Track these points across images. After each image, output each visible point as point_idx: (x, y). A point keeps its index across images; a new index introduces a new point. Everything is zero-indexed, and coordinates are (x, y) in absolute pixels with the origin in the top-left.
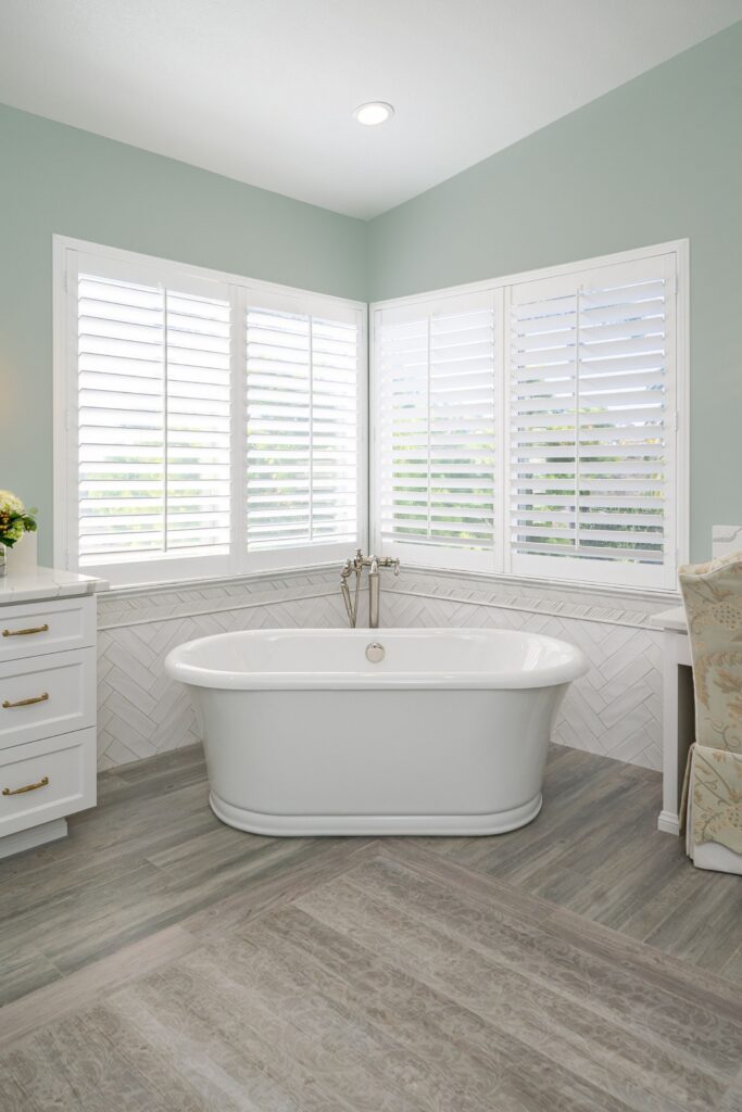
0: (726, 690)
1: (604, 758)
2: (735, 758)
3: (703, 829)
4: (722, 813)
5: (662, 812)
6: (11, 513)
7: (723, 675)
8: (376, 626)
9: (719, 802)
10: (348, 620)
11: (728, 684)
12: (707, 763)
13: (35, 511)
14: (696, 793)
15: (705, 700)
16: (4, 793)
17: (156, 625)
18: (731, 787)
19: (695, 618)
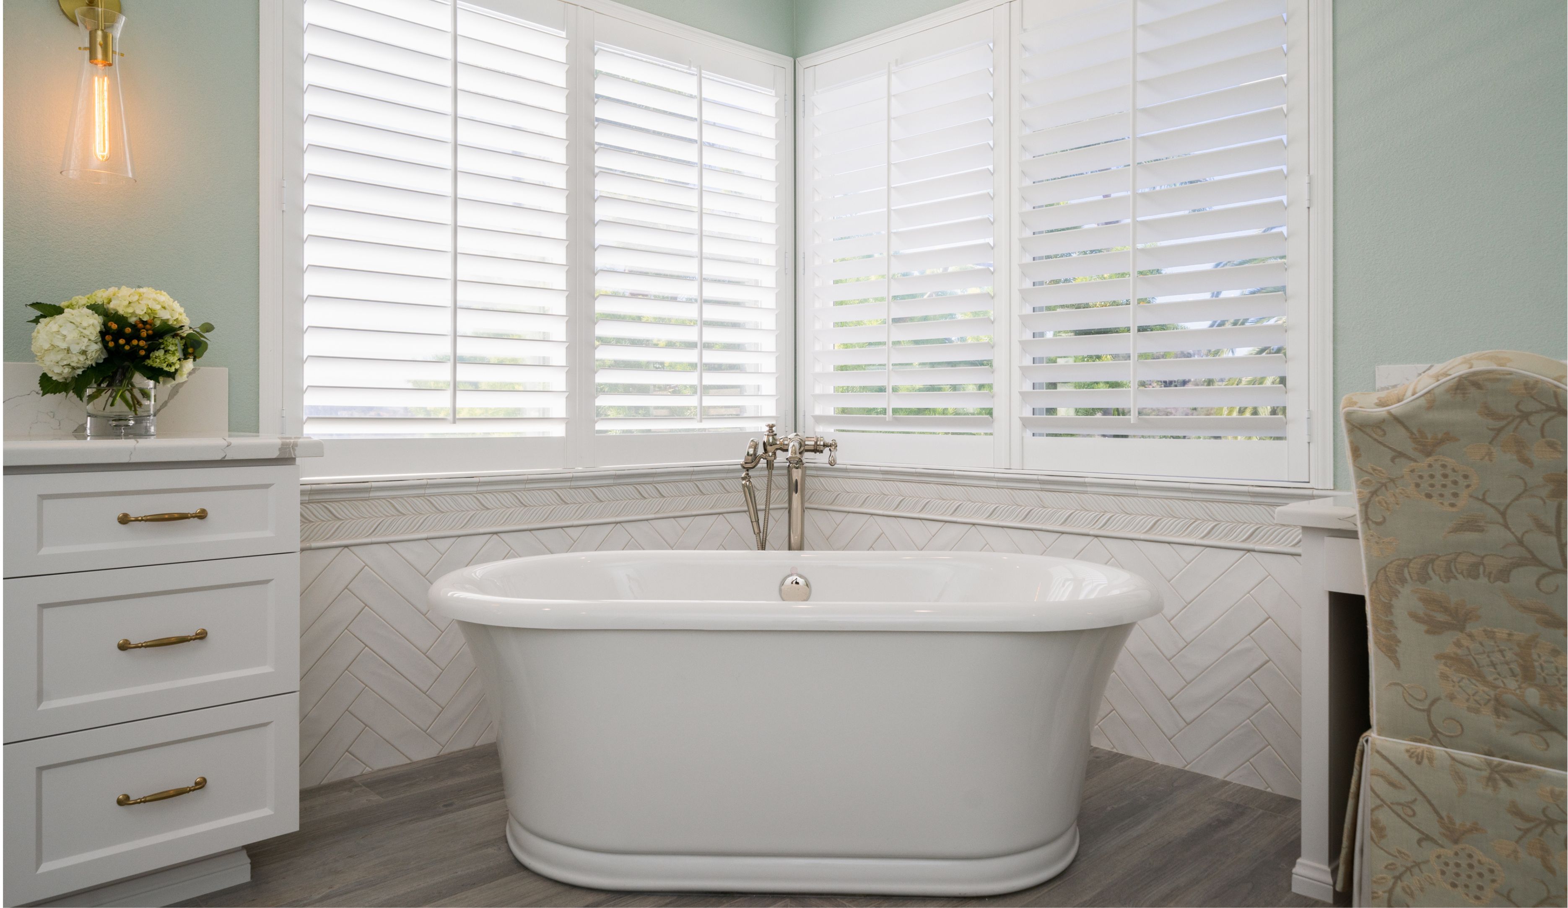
0: (1435, 628)
1: (1181, 772)
2: (1453, 759)
3: (1391, 891)
4: (1426, 862)
5: (1299, 861)
6: (158, 323)
7: (1428, 600)
8: (801, 548)
9: (1419, 842)
10: (753, 539)
11: (1441, 617)
12: (1397, 768)
13: (208, 328)
14: (1375, 824)
15: (1390, 649)
16: (120, 803)
17: (439, 544)
18: (1444, 814)
19: (1374, 493)
